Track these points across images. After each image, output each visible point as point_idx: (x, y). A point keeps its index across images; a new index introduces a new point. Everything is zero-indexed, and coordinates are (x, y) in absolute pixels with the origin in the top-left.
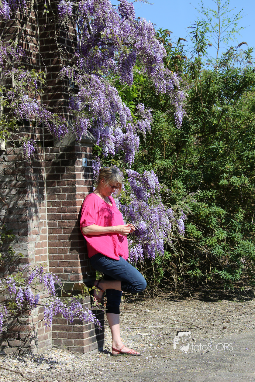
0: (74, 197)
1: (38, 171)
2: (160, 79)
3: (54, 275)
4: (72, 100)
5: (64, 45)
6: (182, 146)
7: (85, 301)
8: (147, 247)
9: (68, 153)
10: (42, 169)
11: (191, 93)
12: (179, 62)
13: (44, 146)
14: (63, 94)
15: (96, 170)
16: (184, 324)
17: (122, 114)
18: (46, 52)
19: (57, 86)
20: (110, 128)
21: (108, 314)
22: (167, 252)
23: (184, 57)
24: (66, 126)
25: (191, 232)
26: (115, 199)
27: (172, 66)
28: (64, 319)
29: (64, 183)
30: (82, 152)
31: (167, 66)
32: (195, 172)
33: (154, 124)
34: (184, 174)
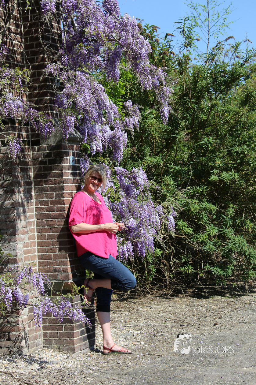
0: (62, 195)
1: (25, 171)
2: (146, 76)
3: (43, 275)
4: (58, 98)
5: (48, 42)
6: (172, 142)
7: (75, 300)
8: (137, 244)
9: (55, 152)
10: (30, 168)
11: (179, 89)
12: (167, 58)
13: (31, 145)
14: (49, 92)
15: (84, 168)
16: (176, 321)
17: (109, 112)
18: (31, 50)
19: (42, 84)
20: (98, 126)
21: (98, 312)
22: (158, 250)
23: (172, 53)
24: (52, 124)
25: (182, 229)
26: (104, 197)
27: (160, 63)
28: (54, 319)
29: (52, 182)
30: (69, 150)
31: (155, 62)
32: (185, 169)
33: (143, 121)
34: (174, 170)
